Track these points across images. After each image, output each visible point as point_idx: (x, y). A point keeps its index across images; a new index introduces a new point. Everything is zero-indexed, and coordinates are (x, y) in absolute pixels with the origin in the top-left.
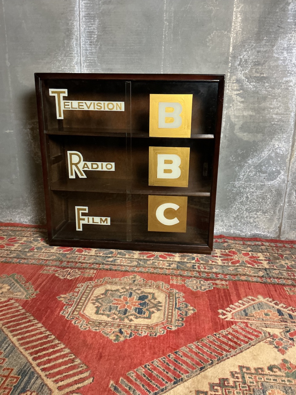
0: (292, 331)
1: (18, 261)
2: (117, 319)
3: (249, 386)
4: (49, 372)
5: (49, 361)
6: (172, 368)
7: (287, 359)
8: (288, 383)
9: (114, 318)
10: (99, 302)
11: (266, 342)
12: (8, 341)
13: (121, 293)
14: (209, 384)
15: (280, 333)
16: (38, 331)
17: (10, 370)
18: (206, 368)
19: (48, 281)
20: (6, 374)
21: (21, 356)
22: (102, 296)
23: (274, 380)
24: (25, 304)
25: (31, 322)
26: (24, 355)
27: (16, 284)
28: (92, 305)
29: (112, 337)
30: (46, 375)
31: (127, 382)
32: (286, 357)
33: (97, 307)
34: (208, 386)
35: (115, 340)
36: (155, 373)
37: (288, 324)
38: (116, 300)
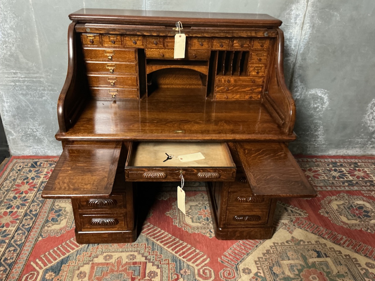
0: (294, 221)
2: (205, 224)
3: (280, 252)
4: (187, 258)
5: (184, 253)
6: (243, 248)
7: (294, 236)
8: (295, 248)
9: (203, 224)
10: (190, 215)
11: (282, 229)
12: (156, 245)
13: (200, 207)
14: (262, 253)
15: (288, 222)
16: (167, 237)
17: (168, 261)
18: (259, 246)
20: (167, 263)
21: (168, 252)
22: (190, 211)
23: (290, 247)
24: (150, 221)
25: (161, 232)
26: (169, 252)
28: (187, 217)
29: (208, 235)
30: (187, 260)
31: (226, 258)
32: (292, 235)
33: (191, 218)
34: (262, 255)
35: (210, 237)
36: (236, 252)
37: (291, 217)
38: (199, 212)
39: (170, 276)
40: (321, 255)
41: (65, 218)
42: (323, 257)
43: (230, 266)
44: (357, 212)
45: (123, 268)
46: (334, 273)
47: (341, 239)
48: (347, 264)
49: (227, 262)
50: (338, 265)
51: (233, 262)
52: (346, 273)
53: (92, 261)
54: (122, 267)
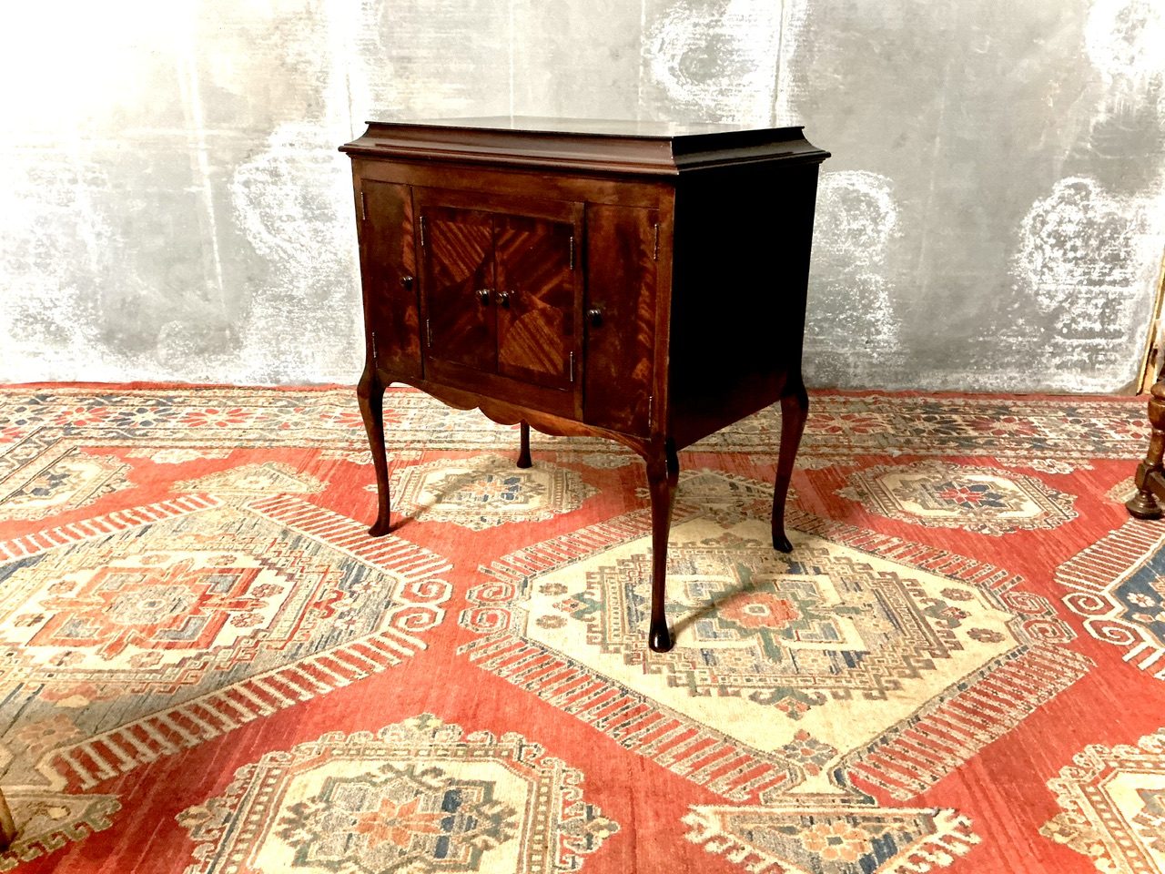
1: (267, 444)
2: (473, 507)
4: (386, 564)
5: (383, 554)
6: (565, 549)
9: (468, 506)
10: (437, 490)
11: (704, 518)
12: (305, 540)
13: (474, 477)
14: (618, 560)
15: (728, 507)
17: (326, 566)
18: (614, 546)
19: (338, 470)
20: (323, 571)
21: (336, 552)
24: (312, 499)
25: (334, 518)
26: (340, 551)
27: (281, 476)
29: (472, 526)
30: (383, 567)
31: (502, 565)
32: (728, 530)
34: (615, 562)
35: (475, 529)
36: (540, 555)
37: (742, 498)
39: (319, 594)
40: (802, 570)
41: (73, 488)
42: (807, 573)
43: (509, 579)
44: (964, 496)
45: (187, 578)
46: (828, 605)
47: (884, 542)
48: (880, 590)
49: (503, 573)
50: (848, 590)
51: (518, 573)
52: (870, 605)
53: (107, 563)
54: (187, 575)
